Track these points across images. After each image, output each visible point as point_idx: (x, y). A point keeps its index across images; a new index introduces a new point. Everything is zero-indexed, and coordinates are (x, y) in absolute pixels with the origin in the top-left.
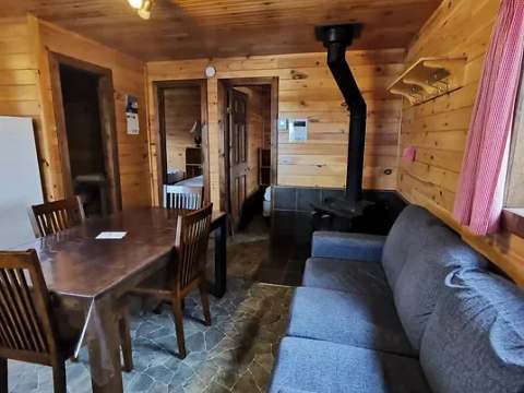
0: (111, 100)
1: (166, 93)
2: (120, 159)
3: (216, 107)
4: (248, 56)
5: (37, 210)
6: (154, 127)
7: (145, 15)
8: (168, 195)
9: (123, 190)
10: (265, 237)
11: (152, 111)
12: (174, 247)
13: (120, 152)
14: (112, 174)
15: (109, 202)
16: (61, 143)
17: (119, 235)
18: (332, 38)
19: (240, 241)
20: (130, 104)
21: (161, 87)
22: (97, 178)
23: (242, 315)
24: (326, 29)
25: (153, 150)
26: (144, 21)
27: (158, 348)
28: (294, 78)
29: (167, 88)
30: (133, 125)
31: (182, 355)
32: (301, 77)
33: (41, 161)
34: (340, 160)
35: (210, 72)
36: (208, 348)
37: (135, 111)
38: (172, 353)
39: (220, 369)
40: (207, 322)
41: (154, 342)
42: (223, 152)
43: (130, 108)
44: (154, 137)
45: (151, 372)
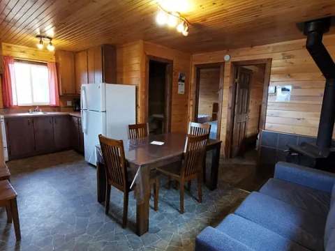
0: (171, 76)
1: (202, 70)
2: (173, 107)
3: (229, 79)
4: (252, 47)
5: (131, 127)
6: (193, 90)
7: (185, 33)
8: (191, 127)
9: (172, 124)
10: (253, 163)
11: (192, 81)
12: (183, 153)
13: (173, 103)
14: (168, 115)
15: (165, 129)
16: (146, 97)
17: (161, 143)
18: (311, 28)
19: (235, 162)
20: (181, 77)
21: (199, 68)
22: (160, 116)
23: (221, 203)
24: (307, 24)
25: (191, 103)
26: (184, 37)
27: (171, 206)
28: (283, 58)
29: (202, 68)
30: (181, 89)
31: (182, 212)
32: (289, 57)
33: (137, 106)
34: (316, 116)
35: (227, 58)
36: (196, 213)
37: (183, 81)
38: (177, 210)
39: (199, 225)
40: (200, 201)
41: (171, 202)
42: (230, 106)
43: (180, 80)
44: (192, 96)
45: (165, 214)
